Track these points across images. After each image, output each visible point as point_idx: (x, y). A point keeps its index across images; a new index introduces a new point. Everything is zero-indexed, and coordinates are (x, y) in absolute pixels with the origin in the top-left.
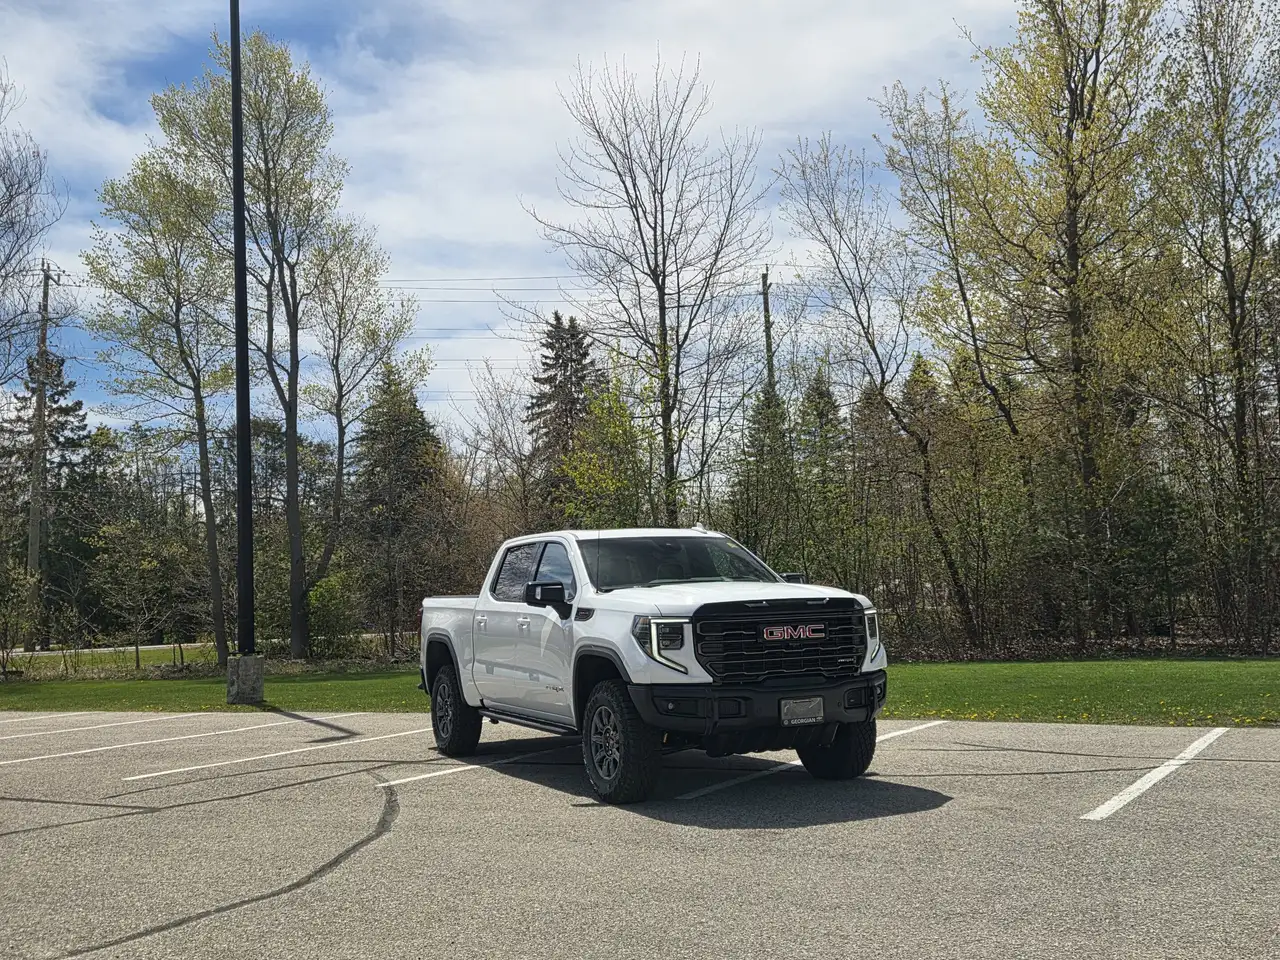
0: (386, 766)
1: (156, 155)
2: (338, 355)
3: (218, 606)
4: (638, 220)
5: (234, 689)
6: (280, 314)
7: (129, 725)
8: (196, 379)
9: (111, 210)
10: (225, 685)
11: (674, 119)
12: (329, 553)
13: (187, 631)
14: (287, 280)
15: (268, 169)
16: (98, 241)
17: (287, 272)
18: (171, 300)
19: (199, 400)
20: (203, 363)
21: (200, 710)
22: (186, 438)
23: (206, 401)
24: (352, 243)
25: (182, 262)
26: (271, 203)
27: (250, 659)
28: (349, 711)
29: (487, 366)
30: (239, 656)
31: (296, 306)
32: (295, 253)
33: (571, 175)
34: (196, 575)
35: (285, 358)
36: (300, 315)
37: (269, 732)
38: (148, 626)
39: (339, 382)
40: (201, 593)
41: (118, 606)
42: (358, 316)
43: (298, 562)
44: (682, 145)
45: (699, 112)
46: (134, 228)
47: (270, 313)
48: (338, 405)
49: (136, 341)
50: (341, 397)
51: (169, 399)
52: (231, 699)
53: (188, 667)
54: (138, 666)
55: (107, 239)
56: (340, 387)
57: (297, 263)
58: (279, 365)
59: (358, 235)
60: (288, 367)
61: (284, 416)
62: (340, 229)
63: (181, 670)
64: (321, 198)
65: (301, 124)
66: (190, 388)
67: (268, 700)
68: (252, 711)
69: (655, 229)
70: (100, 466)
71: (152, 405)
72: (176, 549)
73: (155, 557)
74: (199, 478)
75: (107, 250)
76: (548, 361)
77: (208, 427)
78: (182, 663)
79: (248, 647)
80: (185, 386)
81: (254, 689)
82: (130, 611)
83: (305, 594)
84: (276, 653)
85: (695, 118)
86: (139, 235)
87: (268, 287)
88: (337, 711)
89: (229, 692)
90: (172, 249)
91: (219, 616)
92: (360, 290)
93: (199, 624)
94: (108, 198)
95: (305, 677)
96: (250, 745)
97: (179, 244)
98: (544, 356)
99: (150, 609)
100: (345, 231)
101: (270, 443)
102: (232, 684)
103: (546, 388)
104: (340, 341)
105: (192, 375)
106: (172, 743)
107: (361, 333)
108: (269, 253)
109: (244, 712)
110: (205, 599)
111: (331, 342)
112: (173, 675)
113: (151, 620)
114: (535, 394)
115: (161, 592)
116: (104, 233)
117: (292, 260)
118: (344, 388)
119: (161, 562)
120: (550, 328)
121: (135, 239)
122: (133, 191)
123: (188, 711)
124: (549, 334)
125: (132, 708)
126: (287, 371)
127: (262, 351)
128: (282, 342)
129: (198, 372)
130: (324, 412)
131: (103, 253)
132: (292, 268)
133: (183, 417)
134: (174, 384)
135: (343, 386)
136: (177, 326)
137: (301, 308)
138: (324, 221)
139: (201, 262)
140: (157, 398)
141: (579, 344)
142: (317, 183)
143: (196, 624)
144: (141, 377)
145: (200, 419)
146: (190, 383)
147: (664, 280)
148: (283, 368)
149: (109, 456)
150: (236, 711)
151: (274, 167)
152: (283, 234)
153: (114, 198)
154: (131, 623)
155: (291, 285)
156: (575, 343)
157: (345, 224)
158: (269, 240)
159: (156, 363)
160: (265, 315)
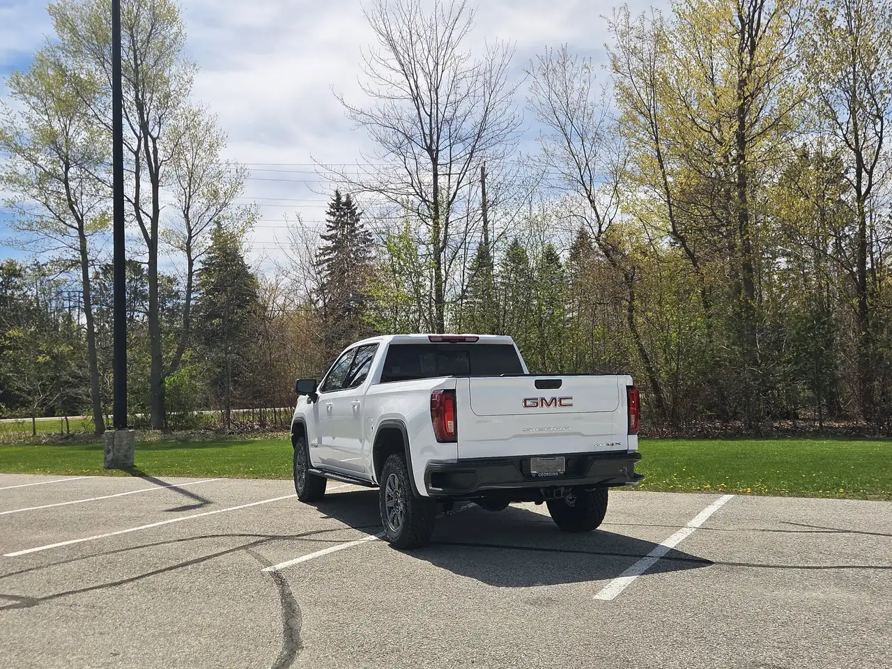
0: (261, 541)
1: (51, 49)
2: (189, 207)
3: (96, 390)
4: (418, 109)
5: (110, 456)
6: (145, 175)
7: (20, 489)
8: (80, 222)
9: (15, 93)
10: (102, 451)
11: (447, 34)
12: (180, 351)
13: (71, 407)
14: (151, 150)
15: (137, 65)
16: (6, 116)
17: (150, 144)
18: (62, 163)
19: (82, 238)
20: (86, 209)
21: (82, 474)
22: (72, 265)
23: (88, 238)
24: (199, 125)
25: (70, 134)
26: (139, 91)
27: (123, 432)
28: (206, 476)
29: (299, 219)
30: (113, 431)
31: (157, 168)
32: (157, 128)
33: (370, 72)
34: (80, 367)
35: (148, 208)
36: (160, 176)
37: (142, 499)
38: (43, 404)
39: (189, 228)
40: (82, 380)
41: (19, 389)
42: (203, 179)
43: (157, 359)
44: (452, 54)
45: (465, 29)
46: (34, 108)
47: (137, 174)
48: (188, 243)
49: (35, 192)
50: (190, 237)
51: (59, 237)
52: (107, 464)
53: (72, 435)
54: (35, 433)
55: (12, 115)
56: (190, 231)
57: (158, 137)
58: (144, 213)
59: (204, 119)
60: (151, 214)
61: (148, 251)
62: (191, 112)
63: (67, 438)
64: (177, 89)
65: (163, 32)
66: (76, 228)
67: (137, 464)
68: (125, 476)
69: (430, 116)
70: (10, 289)
71: (46, 240)
72: (64, 348)
73: (48, 354)
74: (81, 295)
75: (13, 123)
76: (331, 224)
77: (89, 257)
78: (68, 431)
79: (120, 422)
80: (72, 227)
81: (126, 456)
82: (29, 393)
83: (162, 382)
84: (140, 425)
85: (463, 33)
86: (38, 114)
87: (136, 153)
88: (197, 476)
89: (105, 458)
90: (63, 126)
91: (97, 398)
92: (205, 161)
93: (82, 402)
94: (13, 84)
95: (163, 445)
96: (127, 513)
97: (68, 122)
98: (328, 221)
99: (44, 391)
100: (195, 115)
101: (133, 276)
102: (108, 452)
103: (330, 243)
104: (190, 196)
105: (77, 218)
106: (56, 509)
107: (205, 191)
108: (137, 128)
109: (119, 476)
110: (86, 385)
111: (184, 197)
112: (61, 442)
113: (45, 400)
114: (322, 247)
115: (53, 379)
116: (10, 109)
117: (155, 134)
118: (193, 232)
119: (53, 358)
120: (333, 202)
121: (35, 116)
122: (33, 80)
123: (72, 474)
124: (332, 206)
125: (25, 471)
126: (150, 217)
127: (131, 202)
128: (146, 195)
129: (82, 216)
130: (177, 249)
131: (9, 124)
132: (154, 140)
133: (70, 249)
134: (64, 226)
135: (192, 230)
136: (66, 182)
137: (161, 170)
138: (180, 105)
139: (85, 134)
140: (51, 235)
141: (353, 213)
142: (174, 78)
143: (79, 403)
144: (38, 219)
145: (83, 251)
146: (76, 225)
147: (437, 154)
148: (147, 215)
149: (16, 282)
150: (112, 475)
151: (142, 63)
152: (148, 114)
153: (18, 84)
154: (29, 402)
155: (153, 153)
156: (350, 213)
157: (195, 109)
158: (137, 119)
159: (50, 210)
160: (134, 175)
